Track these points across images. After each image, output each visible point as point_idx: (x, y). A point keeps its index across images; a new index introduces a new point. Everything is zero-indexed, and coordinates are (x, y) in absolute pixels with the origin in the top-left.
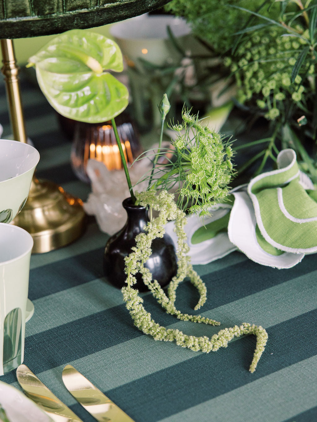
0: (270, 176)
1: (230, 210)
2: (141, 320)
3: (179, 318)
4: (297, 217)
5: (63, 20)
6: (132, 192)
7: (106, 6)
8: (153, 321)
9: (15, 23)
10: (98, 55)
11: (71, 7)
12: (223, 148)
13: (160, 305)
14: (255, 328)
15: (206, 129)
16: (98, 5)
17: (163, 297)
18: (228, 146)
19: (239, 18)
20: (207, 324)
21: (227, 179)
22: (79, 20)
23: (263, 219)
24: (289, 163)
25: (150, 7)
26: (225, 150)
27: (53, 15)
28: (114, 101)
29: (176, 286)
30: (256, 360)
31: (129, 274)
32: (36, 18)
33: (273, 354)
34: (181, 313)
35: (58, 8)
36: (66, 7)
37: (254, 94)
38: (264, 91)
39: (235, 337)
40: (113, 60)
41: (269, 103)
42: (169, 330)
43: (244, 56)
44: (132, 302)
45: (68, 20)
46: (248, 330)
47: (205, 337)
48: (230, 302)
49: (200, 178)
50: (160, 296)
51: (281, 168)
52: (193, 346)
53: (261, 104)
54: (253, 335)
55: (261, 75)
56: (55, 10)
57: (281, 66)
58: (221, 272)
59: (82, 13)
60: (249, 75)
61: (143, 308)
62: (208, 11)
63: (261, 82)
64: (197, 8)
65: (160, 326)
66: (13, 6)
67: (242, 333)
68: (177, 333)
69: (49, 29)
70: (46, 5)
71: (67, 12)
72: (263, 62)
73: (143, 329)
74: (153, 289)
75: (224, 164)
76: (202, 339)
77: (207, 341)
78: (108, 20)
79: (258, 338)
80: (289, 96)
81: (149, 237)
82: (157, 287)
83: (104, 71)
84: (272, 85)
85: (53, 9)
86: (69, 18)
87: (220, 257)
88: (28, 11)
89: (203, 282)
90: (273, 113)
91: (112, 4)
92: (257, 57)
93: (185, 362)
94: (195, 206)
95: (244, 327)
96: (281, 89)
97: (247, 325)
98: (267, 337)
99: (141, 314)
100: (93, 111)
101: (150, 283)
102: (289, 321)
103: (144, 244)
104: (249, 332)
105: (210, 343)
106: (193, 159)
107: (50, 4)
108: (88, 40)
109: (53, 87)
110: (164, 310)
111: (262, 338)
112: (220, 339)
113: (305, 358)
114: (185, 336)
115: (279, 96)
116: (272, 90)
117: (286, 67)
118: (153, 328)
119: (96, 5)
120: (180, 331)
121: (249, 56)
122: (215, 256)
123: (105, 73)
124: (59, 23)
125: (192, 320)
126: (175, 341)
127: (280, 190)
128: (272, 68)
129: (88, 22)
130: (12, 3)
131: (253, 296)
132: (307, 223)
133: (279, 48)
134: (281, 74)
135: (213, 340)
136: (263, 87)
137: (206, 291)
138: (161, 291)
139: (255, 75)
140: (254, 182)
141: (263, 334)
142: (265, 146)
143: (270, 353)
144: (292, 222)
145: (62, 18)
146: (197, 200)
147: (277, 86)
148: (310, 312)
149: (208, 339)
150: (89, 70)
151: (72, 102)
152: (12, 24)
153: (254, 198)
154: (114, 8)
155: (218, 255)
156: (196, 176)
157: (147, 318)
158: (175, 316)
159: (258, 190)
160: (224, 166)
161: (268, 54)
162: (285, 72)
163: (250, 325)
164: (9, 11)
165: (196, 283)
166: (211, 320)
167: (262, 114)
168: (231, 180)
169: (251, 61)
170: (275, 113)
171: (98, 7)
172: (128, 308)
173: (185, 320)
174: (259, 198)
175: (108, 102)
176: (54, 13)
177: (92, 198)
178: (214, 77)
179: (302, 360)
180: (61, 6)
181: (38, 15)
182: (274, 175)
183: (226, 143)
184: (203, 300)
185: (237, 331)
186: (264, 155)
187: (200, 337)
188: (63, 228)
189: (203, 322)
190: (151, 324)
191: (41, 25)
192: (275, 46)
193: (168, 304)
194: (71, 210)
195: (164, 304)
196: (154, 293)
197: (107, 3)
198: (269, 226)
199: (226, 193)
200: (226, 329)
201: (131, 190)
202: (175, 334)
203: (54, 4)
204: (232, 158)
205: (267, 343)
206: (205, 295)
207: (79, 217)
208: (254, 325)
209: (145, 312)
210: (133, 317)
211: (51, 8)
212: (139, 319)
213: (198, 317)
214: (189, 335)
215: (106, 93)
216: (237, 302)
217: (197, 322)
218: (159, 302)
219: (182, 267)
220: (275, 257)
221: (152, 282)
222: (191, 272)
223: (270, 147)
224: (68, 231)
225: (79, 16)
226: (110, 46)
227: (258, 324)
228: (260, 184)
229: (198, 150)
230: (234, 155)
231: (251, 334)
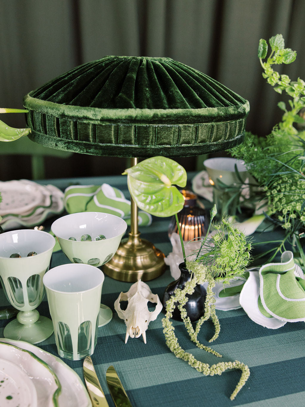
0: (275, 266)
1: (245, 282)
2: (171, 342)
3: (197, 346)
4: (286, 296)
5: (153, 150)
6: (185, 260)
7: (183, 145)
8: (178, 344)
9: (123, 147)
10: (171, 174)
11: (160, 143)
12: (246, 243)
13: (188, 334)
14: (243, 366)
15: (235, 230)
16: (178, 144)
17: (191, 329)
18: (249, 243)
19: (276, 166)
20: (213, 354)
21: (246, 263)
22: (164, 152)
23: (264, 293)
24: (289, 259)
25: (213, 150)
26: (247, 245)
27: (148, 146)
28: (175, 204)
29: (202, 322)
30: (236, 391)
31: (168, 311)
32: (137, 146)
33: (250, 389)
34: (199, 343)
35: (152, 142)
36: (157, 142)
37: (278, 211)
38: (283, 211)
39: (228, 369)
40: (180, 179)
41: (286, 218)
42: (186, 353)
43: (275, 188)
44: (167, 329)
45: (157, 151)
46: (238, 366)
47: (207, 364)
48: (233, 342)
49: (225, 261)
50: (189, 328)
51: (283, 262)
52: (198, 368)
53: (281, 218)
54: (240, 370)
55: (284, 201)
56: (150, 143)
57: (297, 198)
58: (233, 318)
59: (166, 148)
60: (276, 199)
61: (174, 333)
62: (257, 159)
63: (283, 205)
64: (251, 157)
65: (182, 348)
66: (123, 137)
67: (234, 367)
68: (190, 357)
69: (144, 154)
70: (144, 139)
71: (157, 146)
72: (287, 194)
73: (171, 348)
74: (186, 322)
75: (245, 254)
76: (205, 365)
77: (207, 368)
78: (183, 154)
79: (243, 374)
80: (298, 217)
81: (182, 293)
82: (188, 321)
83: (172, 185)
84: (289, 208)
85: (148, 142)
86: (157, 149)
87: (235, 309)
88: (133, 142)
89: (220, 324)
90: (287, 226)
91: (187, 145)
92: (283, 190)
93: (191, 379)
94: (219, 278)
95: (236, 364)
96: (295, 212)
97: (238, 362)
98: (249, 375)
99: (172, 338)
100: (159, 209)
101: (185, 318)
102: (267, 365)
103: (179, 296)
104: (238, 367)
105: (209, 369)
106: (222, 249)
107: (146, 139)
108: (167, 164)
109: (137, 190)
110: (189, 338)
111: (245, 375)
112: (217, 368)
113: (272, 397)
114: (195, 360)
115: (293, 216)
116: (289, 211)
117: (300, 200)
118: (177, 349)
119: (177, 144)
120: (193, 355)
121: (279, 188)
122: (232, 308)
123: (173, 187)
124: (151, 152)
125: (205, 349)
126: (188, 361)
127: (279, 275)
128: (291, 198)
129: (169, 154)
130: (123, 135)
131: (249, 340)
132: (292, 302)
133: (298, 187)
134: (297, 203)
135: (211, 368)
136: (283, 208)
137: (220, 331)
138: (191, 325)
139: (280, 200)
140: (265, 267)
141: (246, 372)
142: (278, 245)
143: (248, 388)
144: (282, 299)
145: (153, 149)
146: (222, 274)
147: (292, 210)
148: (283, 362)
149: (209, 366)
150: (162, 183)
151: (148, 201)
152: (121, 148)
153: (261, 277)
154: (188, 147)
155: (234, 308)
156: (222, 260)
157: (174, 341)
158: (195, 343)
159: (266, 273)
160: (244, 255)
161: (290, 190)
162: (299, 202)
163: (240, 363)
164: (121, 140)
165: (215, 324)
166: (217, 353)
167: (281, 224)
168: (248, 265)
169: (279, 191)
170: (289, 225)
171: (177, 145)
172: (164, 332)
173: (201, 348)
174: (264, 278)
175: (170, 205)
176: (148, 145)
177: (170, 255)
178: (257, 198)
179: (269, 398)
180: (154, 141)
181: (138, 145)
182: (277, 266)
183: (249, 241)
184: (216, 336)
185: (230, 365)
186: (277, 250)
187: (204, 363)
188: (150, 270)
189: (211, 353)
190: (177, 346)
191: (139, 151)
192: (296, 185)
193: (193, 334)
194: (157, 259)
195: (190, 334)
196: (186, 325)
197: (184, 144)
198: (267, 298)
199: (243, 272)
200: (223, 363)
201: (185, 258)
202: (189, 357)
203: (149, 140)
204: (250, 251)
205: (248, 379)
206: (218, 333)
207: (160, 266)
208: (243, 364)
209: (174, 337)
210: (166, 339)
211: (147, 141)
212: (170, 341)
213: (209, 349)
214: (198, 360)
215: (170, 199)
216: (237, 342)
217: (208, 351)
218: (188, 332)
219: (207, 312)
220: (268, 319)
221: (186, 318)
222: (214, 315)
223: (281, 246)
224: (152, 272)
225: (164, 149)
226: (180, 170)
227: (245, 364)
228: (268, 269)
229: (227, 243)
230: (252, 249)
231: (239, 369)
